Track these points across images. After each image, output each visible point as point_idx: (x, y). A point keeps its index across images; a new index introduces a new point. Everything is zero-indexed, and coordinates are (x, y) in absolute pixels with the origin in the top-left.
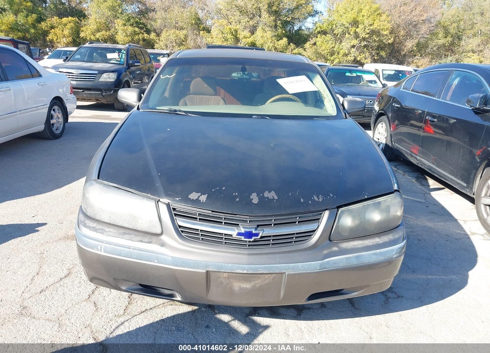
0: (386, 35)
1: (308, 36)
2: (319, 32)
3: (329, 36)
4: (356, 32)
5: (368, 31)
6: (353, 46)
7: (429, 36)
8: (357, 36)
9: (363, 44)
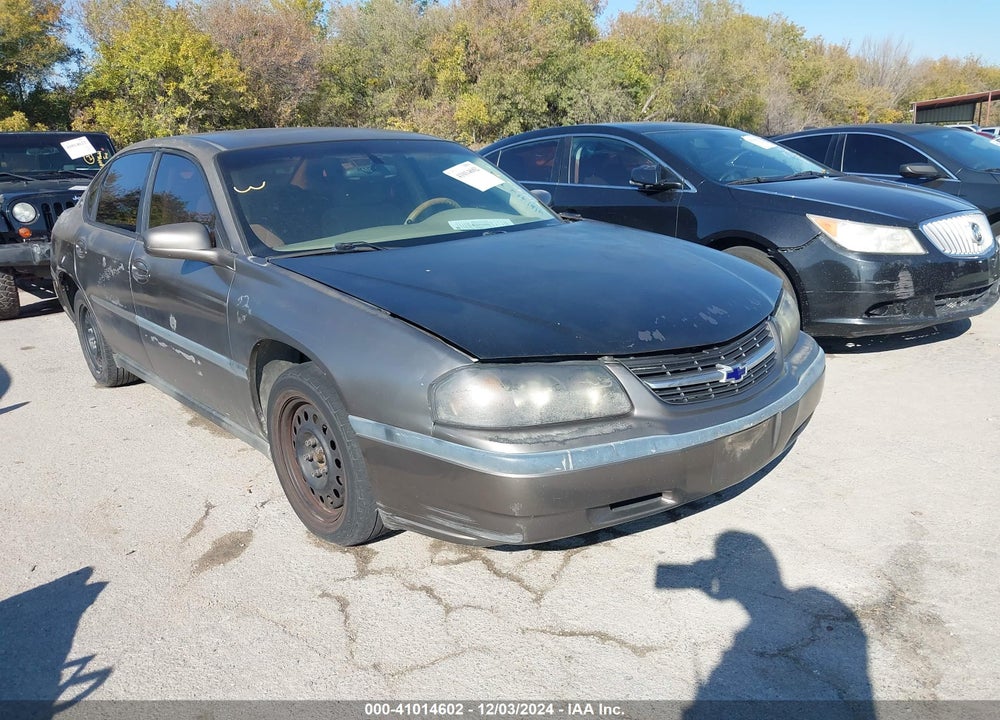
0: (242, 95)
1: (66, 105)
2: (93, 95)
3: (120, 103)
4: (178, 91)
5: (205, 88)
6: (181, 120)
7: (315, 92)
8: (182, 98)
9: (200, 114)
